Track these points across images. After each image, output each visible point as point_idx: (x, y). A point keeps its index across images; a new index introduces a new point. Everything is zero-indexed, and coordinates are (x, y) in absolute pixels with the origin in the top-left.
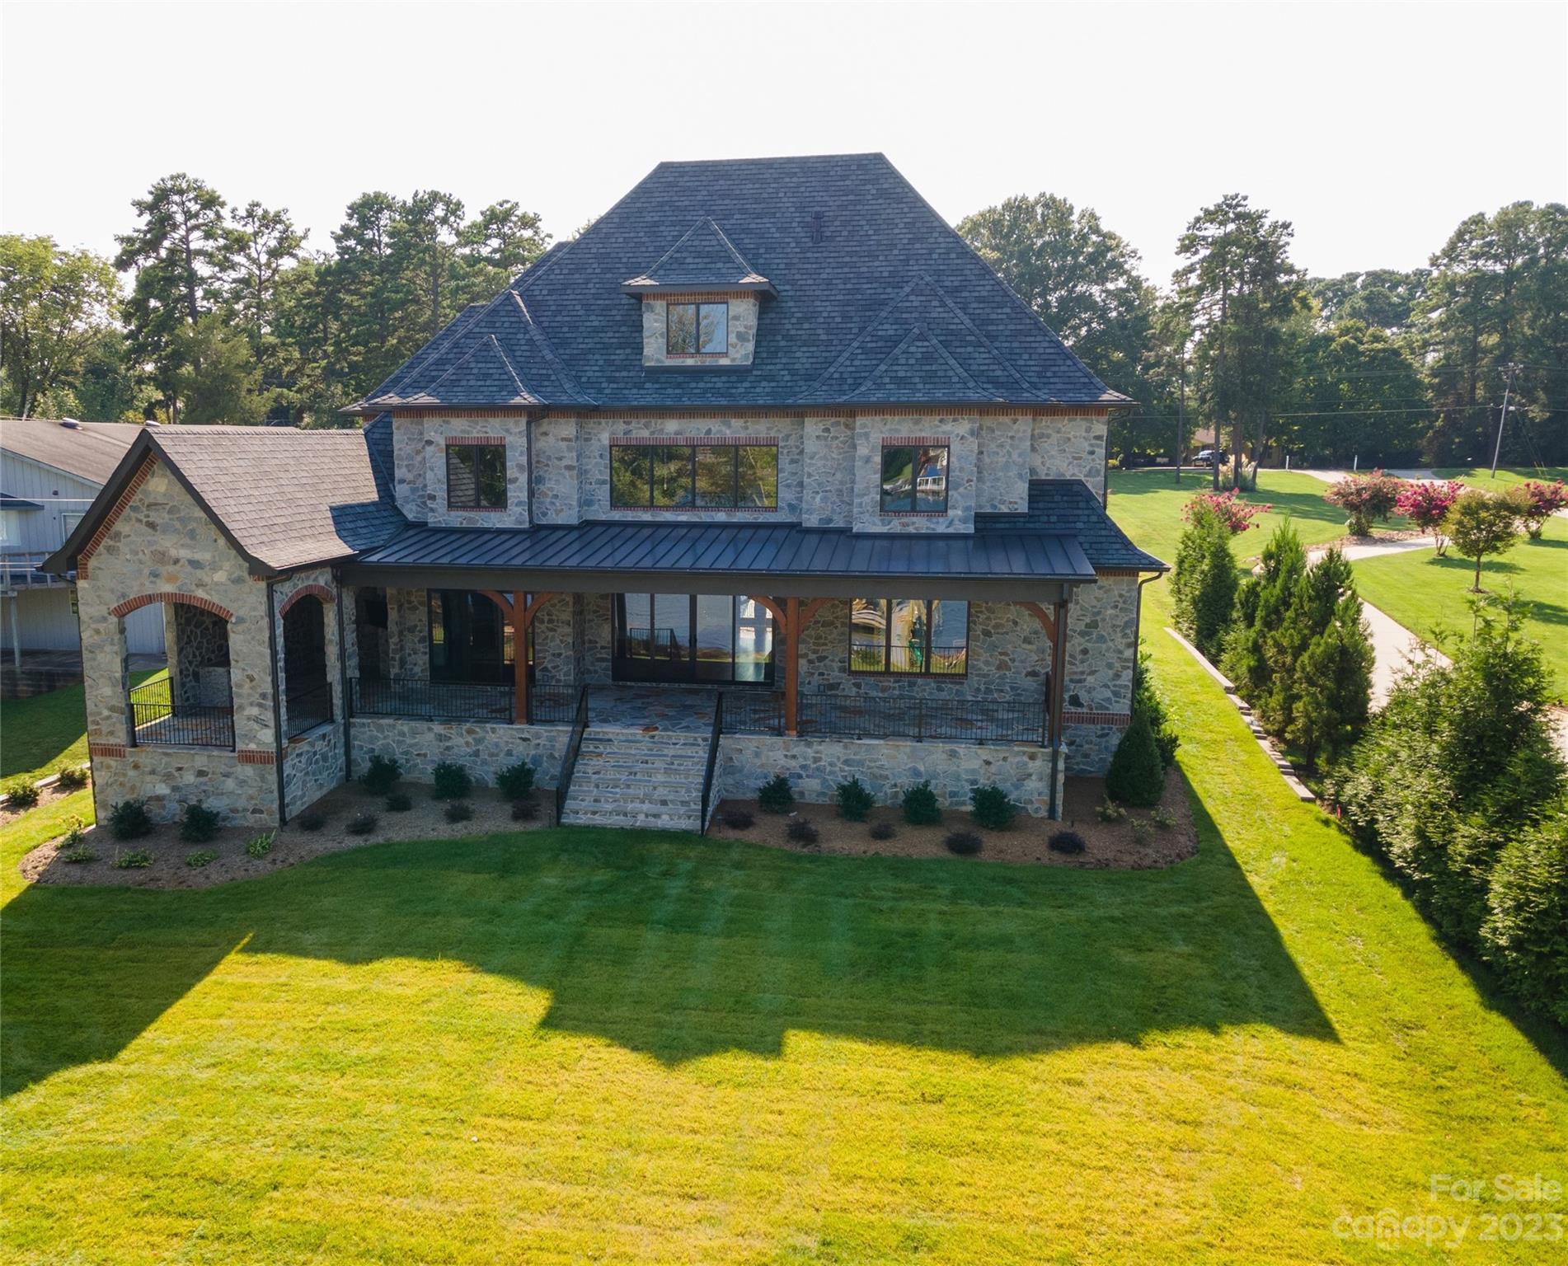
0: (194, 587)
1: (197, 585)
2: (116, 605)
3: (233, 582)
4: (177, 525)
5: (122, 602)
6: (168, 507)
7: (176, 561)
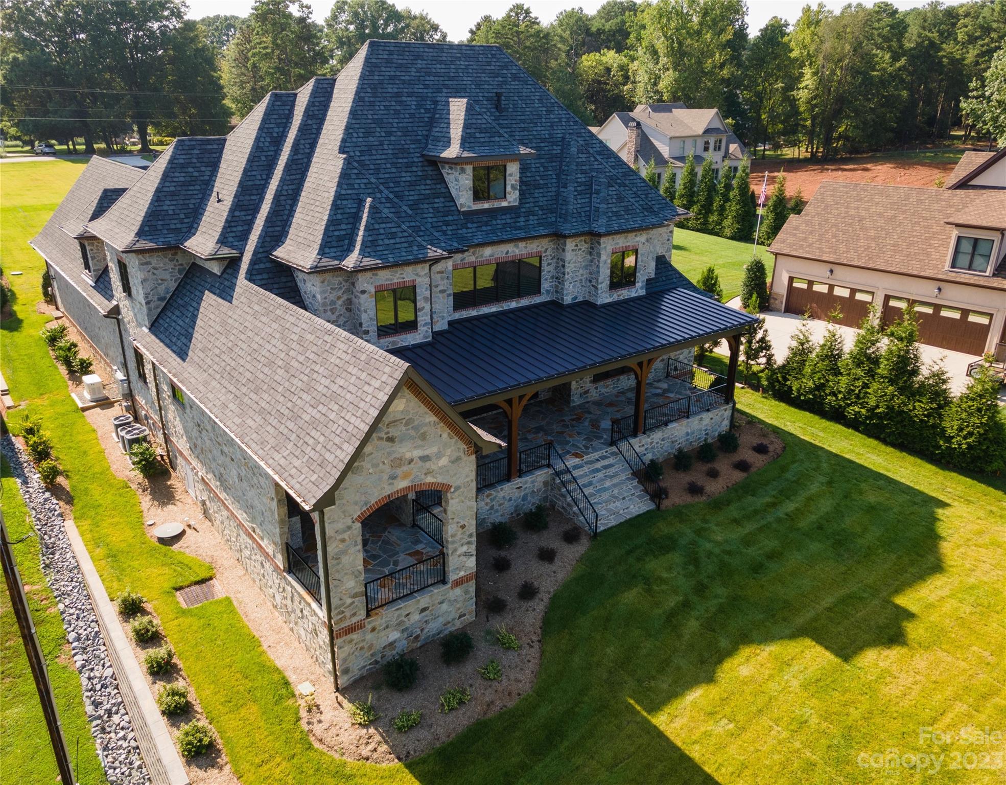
0: (423, 476)
1: (425, 474)
2: (359, 513)
3: (453, 462)
4: (412, 433)
5: (365, 509)
6: (404, 421)
7: (411, 461)
